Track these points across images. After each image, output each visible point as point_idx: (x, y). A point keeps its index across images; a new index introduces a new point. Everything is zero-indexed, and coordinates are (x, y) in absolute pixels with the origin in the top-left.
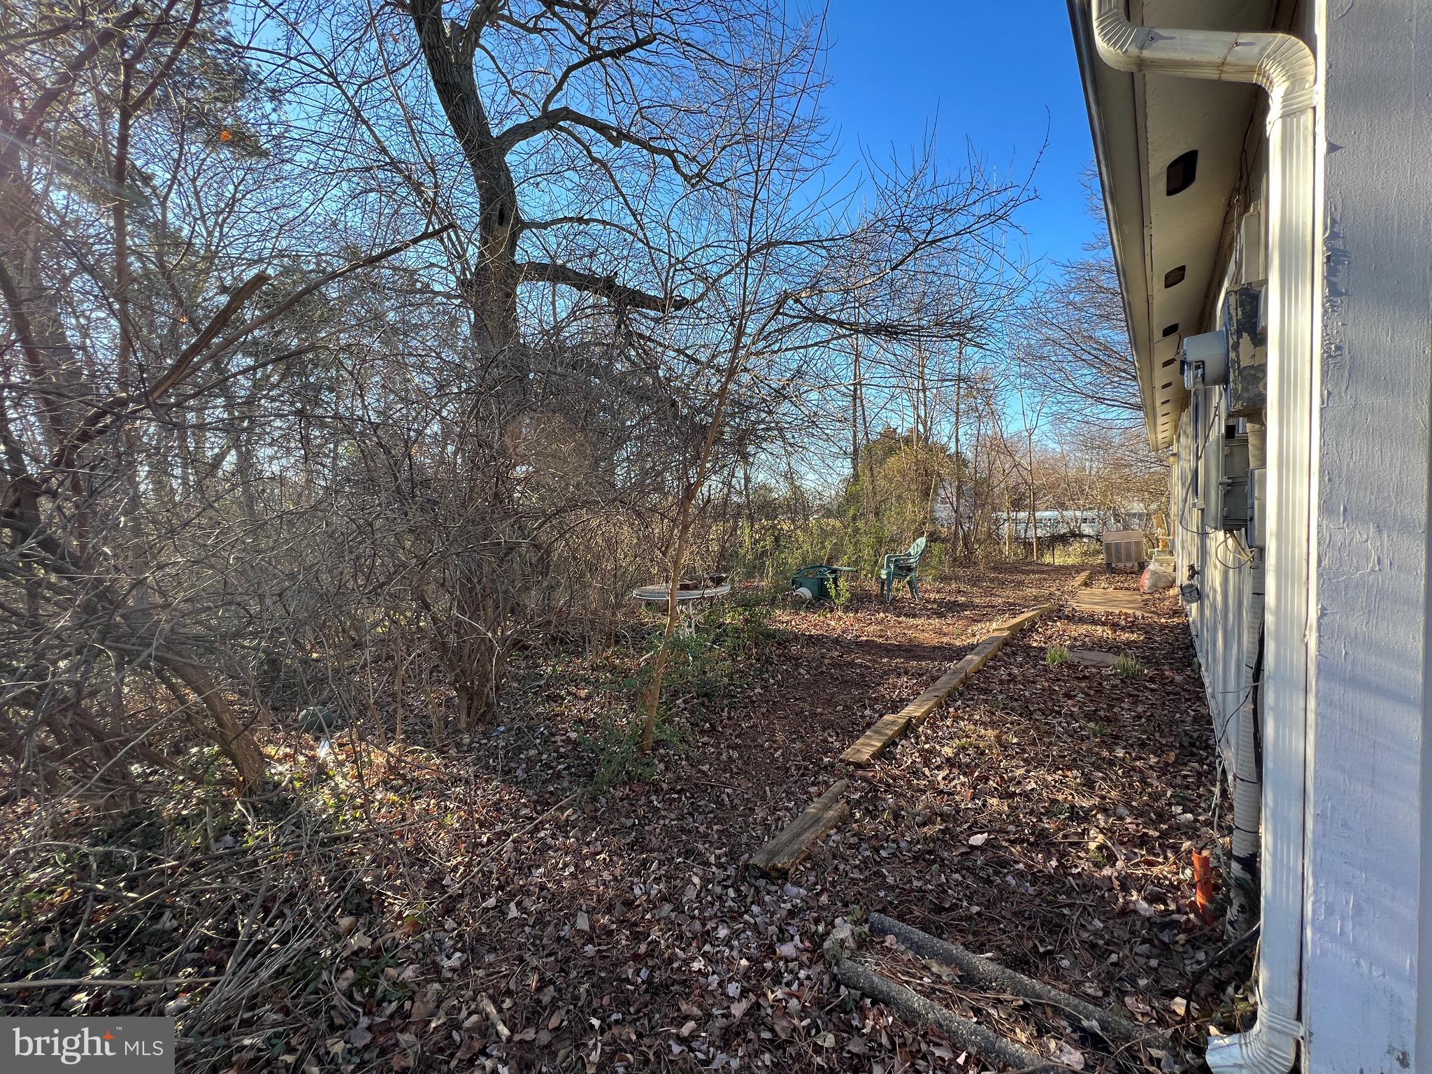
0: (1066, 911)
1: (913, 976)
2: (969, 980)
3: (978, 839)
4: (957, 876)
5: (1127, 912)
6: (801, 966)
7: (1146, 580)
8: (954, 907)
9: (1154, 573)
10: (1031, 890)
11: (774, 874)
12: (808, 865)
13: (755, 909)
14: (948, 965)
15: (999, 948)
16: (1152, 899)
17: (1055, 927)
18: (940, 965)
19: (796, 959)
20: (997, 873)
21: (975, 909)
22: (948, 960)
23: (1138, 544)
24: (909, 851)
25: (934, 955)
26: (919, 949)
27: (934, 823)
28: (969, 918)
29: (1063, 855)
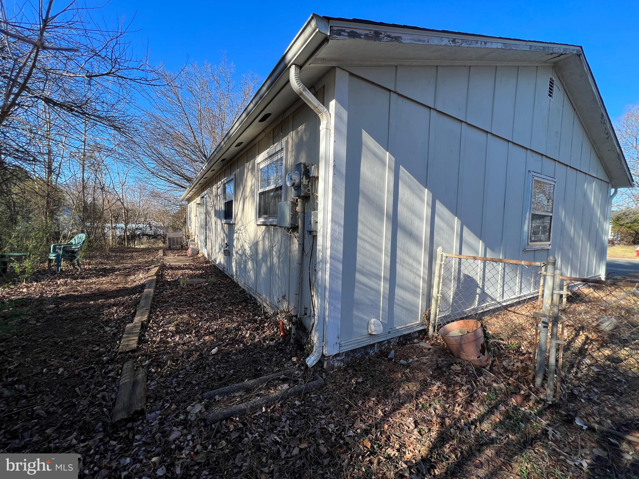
0: (255, 356)
1: (233, 401)
2: (248, 390)
3: (214, 351)
4: (217, 366)
5: (269, 346)
6: (186, 435)
7: (189, 252)
8: (225, 375)
9: (192, 249)
10: (242, 356)
11: (136, 416)
12: (152, 401)
13: (137, 437)
14: (240, 391)
15: (247, 377)
16: (272, 340)
17: (256, 362)
18: (237, 392)
19: (182, 435)
20: (228, 358)
21: (232, 371)
22: (238, 390)
23: (181, 238)
24: (191, 369)
25: (234, 391)
26: (227, 393)
27: (192, 355)
28: (233, 375)
29: (242, 342)
